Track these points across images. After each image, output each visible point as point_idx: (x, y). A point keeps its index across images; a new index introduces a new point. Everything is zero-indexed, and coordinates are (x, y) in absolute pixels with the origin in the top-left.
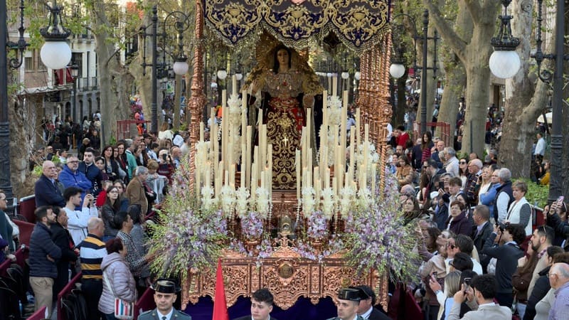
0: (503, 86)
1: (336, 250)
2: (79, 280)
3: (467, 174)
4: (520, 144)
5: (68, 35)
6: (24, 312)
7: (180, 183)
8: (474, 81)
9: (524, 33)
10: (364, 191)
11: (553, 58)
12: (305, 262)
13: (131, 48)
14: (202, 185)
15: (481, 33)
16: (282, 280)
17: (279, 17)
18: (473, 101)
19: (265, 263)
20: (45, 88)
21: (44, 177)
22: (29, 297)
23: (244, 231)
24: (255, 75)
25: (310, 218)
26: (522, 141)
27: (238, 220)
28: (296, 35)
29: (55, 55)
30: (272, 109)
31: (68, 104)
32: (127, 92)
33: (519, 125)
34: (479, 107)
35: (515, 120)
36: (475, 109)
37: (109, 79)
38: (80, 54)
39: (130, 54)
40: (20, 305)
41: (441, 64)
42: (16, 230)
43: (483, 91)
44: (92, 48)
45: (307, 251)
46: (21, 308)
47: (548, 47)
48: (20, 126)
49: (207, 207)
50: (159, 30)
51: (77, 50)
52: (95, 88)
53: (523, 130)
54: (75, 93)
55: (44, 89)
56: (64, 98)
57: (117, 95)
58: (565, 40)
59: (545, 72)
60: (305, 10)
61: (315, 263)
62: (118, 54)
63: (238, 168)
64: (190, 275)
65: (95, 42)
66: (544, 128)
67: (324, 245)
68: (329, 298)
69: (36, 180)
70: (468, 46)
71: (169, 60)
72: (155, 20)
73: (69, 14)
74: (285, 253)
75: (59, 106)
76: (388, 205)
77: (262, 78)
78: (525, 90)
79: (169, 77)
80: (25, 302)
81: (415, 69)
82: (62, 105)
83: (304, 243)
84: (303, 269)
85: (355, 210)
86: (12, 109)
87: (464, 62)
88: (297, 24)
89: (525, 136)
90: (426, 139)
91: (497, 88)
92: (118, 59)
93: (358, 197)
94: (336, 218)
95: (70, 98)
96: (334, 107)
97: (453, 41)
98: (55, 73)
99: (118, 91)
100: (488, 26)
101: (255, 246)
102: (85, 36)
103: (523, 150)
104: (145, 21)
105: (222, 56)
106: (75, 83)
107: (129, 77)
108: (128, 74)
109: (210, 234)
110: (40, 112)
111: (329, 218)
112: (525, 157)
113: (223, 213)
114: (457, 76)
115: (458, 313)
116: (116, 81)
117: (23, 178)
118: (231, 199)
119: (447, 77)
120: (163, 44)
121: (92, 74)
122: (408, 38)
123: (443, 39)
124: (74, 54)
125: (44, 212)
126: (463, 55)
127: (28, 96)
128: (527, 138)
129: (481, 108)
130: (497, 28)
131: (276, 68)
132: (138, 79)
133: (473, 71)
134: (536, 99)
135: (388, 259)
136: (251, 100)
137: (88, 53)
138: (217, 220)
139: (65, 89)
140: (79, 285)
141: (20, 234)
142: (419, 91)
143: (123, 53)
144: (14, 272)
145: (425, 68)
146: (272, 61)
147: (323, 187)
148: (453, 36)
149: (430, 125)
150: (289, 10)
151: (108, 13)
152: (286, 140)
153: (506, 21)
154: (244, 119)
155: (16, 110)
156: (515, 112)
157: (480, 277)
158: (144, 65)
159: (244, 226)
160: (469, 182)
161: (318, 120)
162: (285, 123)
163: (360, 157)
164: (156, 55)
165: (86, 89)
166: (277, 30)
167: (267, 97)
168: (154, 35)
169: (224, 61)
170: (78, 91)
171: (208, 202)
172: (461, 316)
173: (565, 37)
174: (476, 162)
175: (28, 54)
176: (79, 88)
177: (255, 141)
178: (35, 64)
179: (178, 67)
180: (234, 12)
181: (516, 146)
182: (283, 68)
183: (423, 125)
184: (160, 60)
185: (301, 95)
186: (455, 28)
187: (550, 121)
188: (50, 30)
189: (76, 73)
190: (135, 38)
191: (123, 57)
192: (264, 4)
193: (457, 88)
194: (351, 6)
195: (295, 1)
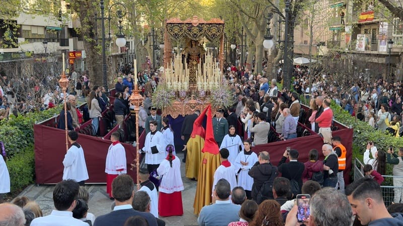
0: (268, 51)
1: (208, 101)
2: (130, 116)
3: (256, 80)
4: (273, 70)
5: (125, 35)
6: (112, 126)
7: (161, 81)
8: (258, 50)
9: (274, 33)
10: (216, 83)
11: (284, 42)
12: (198, 104)
13: (146, 40)
14: (168, 81)
15: (261, 34)
16: (191, 109)
17: (190, 31)
18: (258, 56)
19: (187, 105)
21: (118, 82)
22: (114, 121)
23: (180, 95)
24: (185, 48)
25: (200, 91)
27: (178, 92)
28: (195, 36)
29: (121, 42)
30: (190, 59)
31: (125, 59)
32: (145, 54)
33: (273, 64)
35: (272, 62)
37: (138, 50)
38: (129, 42)
39: (145, 42)
40: (111, 124)
41: (248, 45)
42: (109, 99)
43: (261, 53)
44: (133, 40)
45: (199, 101)
47: (282, 38)
48: (110, 66)
49: (169, 88)
50: (155, 34)
51: (128, 41)
52: (134, 53)
54: (128, 55)
55: (117, 54)
56: (124, 57)
59: (281, 47)
60: (197, 28)
61: (202, 104)
62: (141, 42)
63: (179, 77)
64: (164, 108)
65: (134, 38)
66: (281, 65)
67: (204, 99)
69: (116, 83)
70: (256, 38)
71: (158, 44)
72: (154, 30)
73: (125, 29)
74: (192, 101)
75: (123, 59)
76: (224, 87)
77: (187, 49)
78: (275, 52)
79: (159, 49)
80: (113, 123)
81: (239, 46)
83: (198, 98)
84: (198, 106)
85: (214, 89)
87: (255, 43)
88: (195, 32)
89: (275, 67)
90: (243, 68)
91: (266, 52)
92: (142, 44)
93: (214, 85)
94: (208, 91)
95: (126, 56)
96: (209, 58)
97: (251, 37)
98: (121, 48)
99: (142, 54)
100: (263, 31)
101: (183, 99)
102: (131, 36)
103: (274, 72)
104: (150, 31)
106: (128, 52)
108: (145, 48)
109: (170, 96)
110: (117, 61)
111: (206, 91)
112: (275, 74)
113: (174, 90)
114: (253, 48)
115: (252, 125)
116: (141, 51)
117: (111, 82)
118: (176, 85)
119: (249, 49)
120: (156, 38)
121: (133, 49)
122: (237, 36)
123: (248, 36)
124: (127, 42)
125: (119, 94)
126: (255, 41)
127: (112, 56)
129: (260, 58)
130: (266, 32)
131: (192, 47)
132: (148, 50)
133: (258, 47)
134: (278, 55)
135: (223, 103)
136: (183, 56)
138: (172, 92)
139: (124, 53)
140: (130, 117)
141: (110, 101)
142: (240, 53)
143: (143, 41)
144: (109, 113)
145: (242, 46)
146: (190, 44)
147: (204, 81)
148: (251, 35)
149: (244, 64)
150: (193, 28)
151: (138, 29)
152: (195, 68)
153: (269, 30)
154: (181, 61)
155: (108, 60)
156: (272, 59)
157: (260, 113)
158: (150, 46)
160: (257, 82)
161: (203, 62)
162: (195, 63)
163: (216, 73)
164: (154, 42)
165: (131, 54)
166: (189, 34)
167: (189, 55)
168: (153, 36)
169: (177, 44)
171: (169, 86)
172: (254, 126)
174: (259, 76)
175: (112, 42)
177: (184, 68)
178: (114, 45)
179: (161, 46)
180: (176, 29)
182: (194, 46)
183: (242, 64)
184: (155, 44)
185: (199, 54)
186: (252, 32)
187: (283, 62)
188: (119, 34)
189: (128, 48)
190: (147, 36)
191: (143, 43)
192: (185, 27)
193: (253, 52)
194: (212, 26)
195: (194, 25)
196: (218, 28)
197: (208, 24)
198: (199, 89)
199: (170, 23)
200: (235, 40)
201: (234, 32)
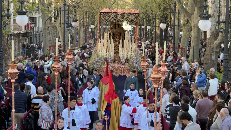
1: (127, 65)
4: (213, 56)
5: (27, 12)
8: (195, 30)
10: (133, 53)
11: (225, 22)
12: (120, 67)
13: (57, 15)
14: (99, 52)
15: (198, 11)
16: (116, 71)
17: (116, 17)
18: (194, 38)
19: (112, 68)
20: (21, 31)
22: (10, 119)
25: (122, 58)
26: (214, 55)
27: (107, 59)
28: (119, 21)
30: (114, 37)
31: (31, 38)
32: (54, 33)
33: (213, 48)
34: (196, 41)
35: (211, 46)
36: (195, 41)
37: (47, 28)
38: (36, 18)
39: (56, 18)
40: (6, 122)
41: (182, 24)
43: (198, 34)
44: (40, 15)
45: (121, 65)
46: (6, 124)
48: (9, 48)
49: (100, 56)
52: (41, 31)
53: (214, 51)
54: (33, 34)
56: (29, 36)
57: (50, 35)
58: (230, 15)
59: (221, 28)
60: (121, 16)
61: (122, 67)
62: (51, 18)
63: (107, 49)
65: (41, 13)
67: (124, 64)
68: (125, 75)
70: (192, 16)
72: (65, 5)
74: (116, 66)
75: (27, 39)
77: (113, 30)
78: (215, 34)
79: (72, 27)
81: (171, 25)
82: (28, 38)
83: (120, 64)
84: (120, 69)
85: (131, 57)
86: (6, 41)
87: (191, 22)
88: (119, 19)
92: (51, 20)
93: (131, 54)
94: (127, 59)
95: (31, 36)
97: (186, 14)
99: (50, 33)
100: (200, 8)
101: (110, 64)
102: (37, 10)
103: (214, 59)
105: (93, 19)
106: (34, 30)
107: (55, 28)
108: (54, 26)
109: (101, 61)
110: (19, 41)
111: (125, 59)
112: (215, 62)
113: (104, 57)
114: (188, 28)
116: (50, 29)
118: (105, 55)
119: (184, 28)
121: (41, 25)
123: (182, 13)
126: (190, 19)
127: (14, 35)
128: (216, 54)
132: (59, 29)
133: (194, 26)
134: (219, 38)
137: (39, 17)
138: (102, 59)
139: (29, 32)
140: (31, 114)
143: (53, 17)
144: (4, 109)
145: (175, 25)
146: (115, 26)
147: (124, 52)
150: (118, 16)
152: (117, 43)
153: (205, 7)
154: (108, 38)
155: (7, 41)
156: (211, 43)
158: (60, 23)
159: (108, 60)
161: (124, 39)
162: (117, 39)
163: (132, 46)
165: (38, 32)
166: (115, 20)
167: (114, 34)
170: (35, 32)
171: (101, 55)
173: (230, 14)
176: (35, 31)
177: (111, 43)
181: (211, 57)
182: (117, 28)
183: (174, 48)
184: (67, 21)
186: (187, 9)
188: (20, 10)
189: (34, 25)
190: (58, 11)
191: (53, 19)
192: (113, 15)
193: (188, 33)
194: (131, 15)
195: (119, 14)
196: (135, 16)
197: (128, 13)
198: (121, 57)
199: (103, 12)
200: (166, 18)
201: (165, 8)
